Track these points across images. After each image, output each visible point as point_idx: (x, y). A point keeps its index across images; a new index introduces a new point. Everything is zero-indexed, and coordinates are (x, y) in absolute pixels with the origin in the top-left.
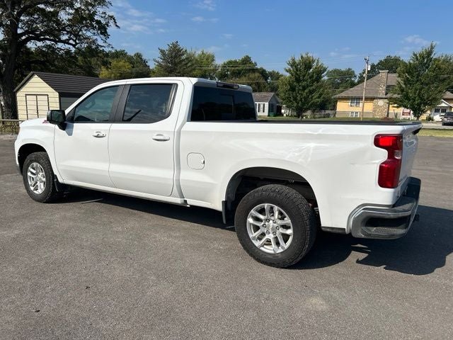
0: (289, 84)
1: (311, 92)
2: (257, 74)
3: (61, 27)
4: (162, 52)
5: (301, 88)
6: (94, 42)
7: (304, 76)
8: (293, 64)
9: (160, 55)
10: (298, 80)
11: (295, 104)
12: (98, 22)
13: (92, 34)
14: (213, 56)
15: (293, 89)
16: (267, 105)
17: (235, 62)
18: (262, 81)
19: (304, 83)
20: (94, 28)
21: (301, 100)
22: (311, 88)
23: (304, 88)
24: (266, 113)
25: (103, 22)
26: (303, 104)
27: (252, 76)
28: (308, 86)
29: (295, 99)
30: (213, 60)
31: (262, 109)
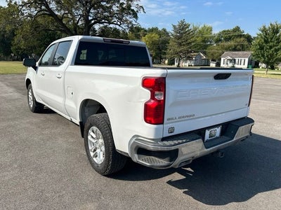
0: (259, 45)
1: (277, 50)
2: (242, 39)
3: (112, 15)
4: (174, 26)
5: (268, 47)
6: (131, 22)
7: (272, 39)
8: (264, 30)
9: (173, 29)
10: (266, 42)
11: (263, 59)
12: (133, 10)
13: (129, 18)
14: (211, 28)
15: (262, 48)
16: (247, 60)
17: (228, 31)
18: (246, 43)
19: (271, 44)
20: (130, 14)
21: (267, 56)
22: (277, 48)
23: (271, 47)
24: (246, 66)
25: (135, 10)
26: (269, 59)
27: (238, 40)
28: (274, 46)
29: (263, 56)
30: (211, 30)
31: (242, 63)
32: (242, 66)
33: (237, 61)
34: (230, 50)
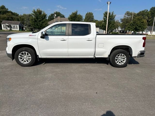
0: (34, 19)
5: (39, 21)
8: (35, 12)
22: (42, 21)
24: (18, 29)
31: (16, 28)
32: (16, 29)
33: (12, 26)
34: (5, 20)
